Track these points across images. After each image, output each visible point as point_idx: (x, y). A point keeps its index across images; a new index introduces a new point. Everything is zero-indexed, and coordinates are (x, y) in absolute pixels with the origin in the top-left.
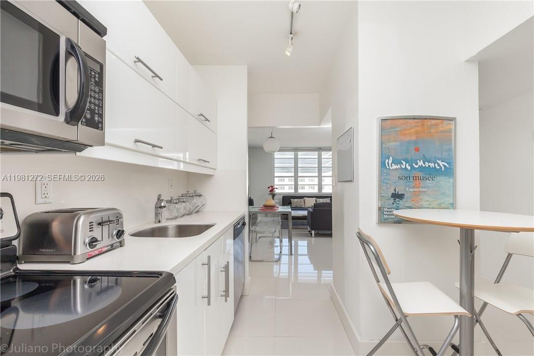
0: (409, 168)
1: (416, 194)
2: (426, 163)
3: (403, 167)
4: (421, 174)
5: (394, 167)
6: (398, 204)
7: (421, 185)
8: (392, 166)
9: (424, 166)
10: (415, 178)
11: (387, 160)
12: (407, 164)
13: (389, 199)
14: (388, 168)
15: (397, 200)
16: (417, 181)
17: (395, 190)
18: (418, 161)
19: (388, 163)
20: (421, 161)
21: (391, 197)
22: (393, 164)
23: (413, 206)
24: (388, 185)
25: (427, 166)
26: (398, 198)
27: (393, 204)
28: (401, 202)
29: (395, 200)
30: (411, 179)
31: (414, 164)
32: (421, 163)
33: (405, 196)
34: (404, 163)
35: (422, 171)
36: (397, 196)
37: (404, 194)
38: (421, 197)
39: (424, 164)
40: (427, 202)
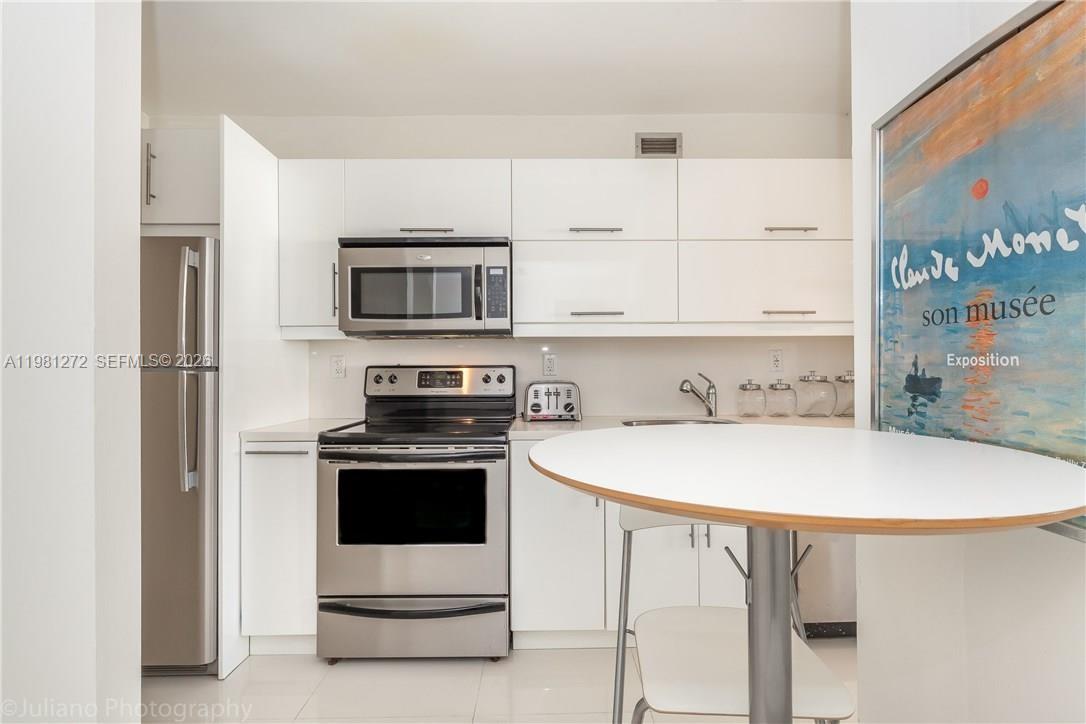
0: (953, 273)
1: (979, 380)
2: (1018, 237)
3: (937, 274)
4: (994, 293)
5: (916, 278)
6: (922, 415)
7: (998, 340)
8: (907, 280)
9: (1006, 252)
10: (973, 314)
11: (895, 259)
12: (949, 261)
13: (899, 397)
14: (897, 285)
15: (921, 399)
16: (982, 323)
17: (915, 364)
18: (985, 237)
19: (897, 268)
20: (997, 233)
21: (907, 388)
22: (910, 271)
23: (966, 431)
24: (898, 346)
25: (1020, 250)
26: (924, 394)
27: (910, 413)
28: (931, 410)
29: (914, 399)
30: (962, 320)
31: (969, 255)
32: (994, 244)
33: (945, 387)
34: (938, 256)
35: (996, 280)
36: (922, 387)
37: (938, 380)
38: (996, 394)
39: (1009, 244)
40: (1020, 419)
